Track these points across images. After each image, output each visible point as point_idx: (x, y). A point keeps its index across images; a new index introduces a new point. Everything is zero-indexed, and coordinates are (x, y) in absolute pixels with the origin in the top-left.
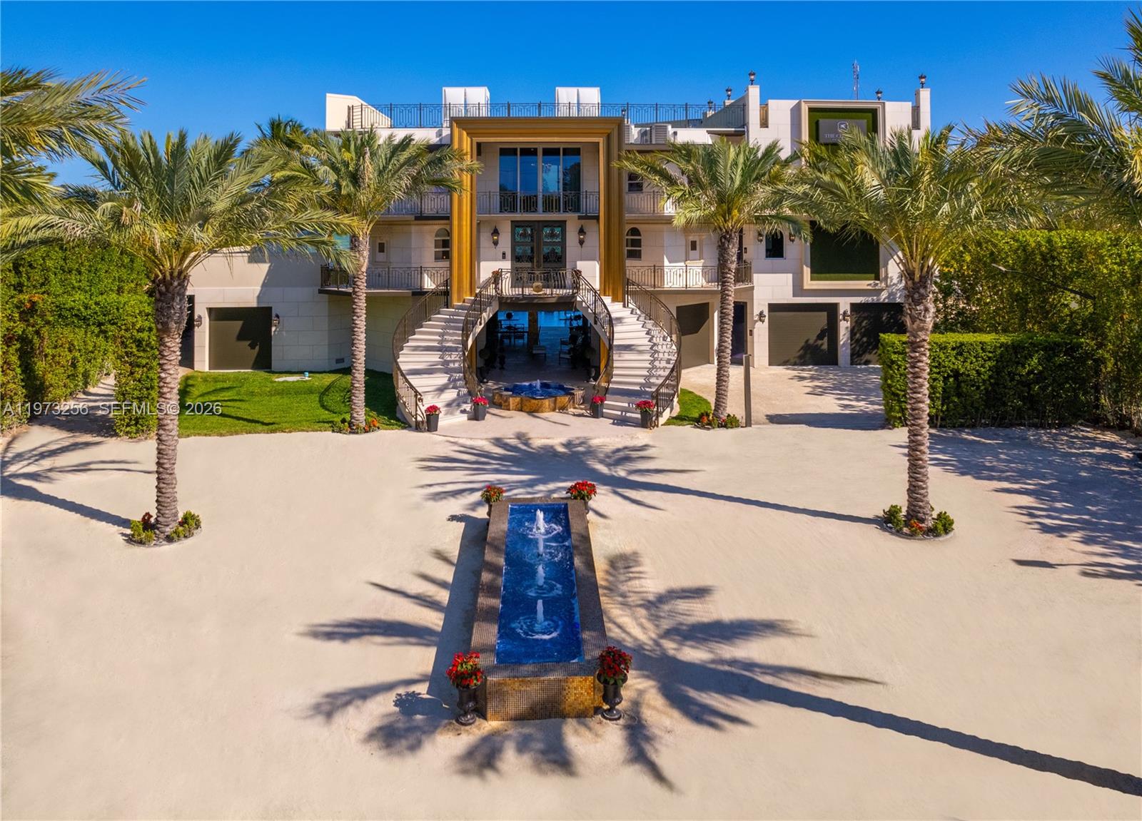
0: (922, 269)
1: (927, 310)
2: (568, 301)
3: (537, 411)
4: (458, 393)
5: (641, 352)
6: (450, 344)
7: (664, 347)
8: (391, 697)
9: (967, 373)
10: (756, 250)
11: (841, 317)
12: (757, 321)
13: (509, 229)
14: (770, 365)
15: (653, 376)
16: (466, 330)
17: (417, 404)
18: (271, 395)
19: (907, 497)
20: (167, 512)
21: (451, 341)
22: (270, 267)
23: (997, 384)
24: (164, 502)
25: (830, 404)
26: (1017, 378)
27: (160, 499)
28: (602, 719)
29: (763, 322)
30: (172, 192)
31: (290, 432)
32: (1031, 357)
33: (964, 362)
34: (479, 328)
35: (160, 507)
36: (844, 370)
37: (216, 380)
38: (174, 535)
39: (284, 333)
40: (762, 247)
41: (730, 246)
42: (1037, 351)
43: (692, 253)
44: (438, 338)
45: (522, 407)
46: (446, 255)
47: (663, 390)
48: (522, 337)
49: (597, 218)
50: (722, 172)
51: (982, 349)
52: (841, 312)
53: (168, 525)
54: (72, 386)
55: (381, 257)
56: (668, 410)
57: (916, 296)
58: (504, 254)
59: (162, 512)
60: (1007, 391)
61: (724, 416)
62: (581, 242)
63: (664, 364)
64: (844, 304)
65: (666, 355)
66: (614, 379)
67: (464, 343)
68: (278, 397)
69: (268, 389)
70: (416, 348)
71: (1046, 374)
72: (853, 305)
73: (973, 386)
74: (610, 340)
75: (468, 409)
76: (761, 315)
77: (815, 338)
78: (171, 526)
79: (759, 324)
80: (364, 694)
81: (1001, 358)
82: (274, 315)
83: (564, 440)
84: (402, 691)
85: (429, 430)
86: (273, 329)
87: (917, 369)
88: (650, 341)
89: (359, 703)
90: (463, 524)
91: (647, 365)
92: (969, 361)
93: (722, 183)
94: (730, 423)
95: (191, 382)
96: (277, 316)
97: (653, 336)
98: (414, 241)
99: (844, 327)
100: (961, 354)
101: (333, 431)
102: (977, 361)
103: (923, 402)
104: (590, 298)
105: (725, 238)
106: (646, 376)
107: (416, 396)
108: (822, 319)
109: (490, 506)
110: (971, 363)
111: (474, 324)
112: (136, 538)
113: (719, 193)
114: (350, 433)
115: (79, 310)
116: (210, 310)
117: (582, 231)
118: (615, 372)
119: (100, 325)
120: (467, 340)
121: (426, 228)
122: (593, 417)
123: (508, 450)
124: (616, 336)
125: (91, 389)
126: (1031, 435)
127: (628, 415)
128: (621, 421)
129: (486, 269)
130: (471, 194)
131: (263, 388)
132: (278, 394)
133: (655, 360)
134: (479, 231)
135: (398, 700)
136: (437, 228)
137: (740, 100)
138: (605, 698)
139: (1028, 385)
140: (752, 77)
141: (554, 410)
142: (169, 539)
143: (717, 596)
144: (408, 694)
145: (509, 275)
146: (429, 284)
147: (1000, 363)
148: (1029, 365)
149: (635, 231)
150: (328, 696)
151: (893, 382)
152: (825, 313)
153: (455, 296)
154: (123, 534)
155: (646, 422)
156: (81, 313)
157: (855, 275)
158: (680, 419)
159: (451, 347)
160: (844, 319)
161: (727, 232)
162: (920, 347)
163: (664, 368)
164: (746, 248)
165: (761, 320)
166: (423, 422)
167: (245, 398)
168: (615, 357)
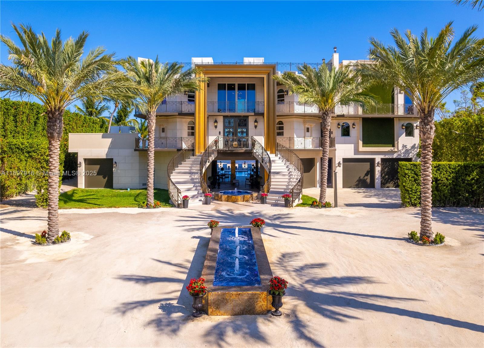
0: (429, 108)
1: (431, 128)
2: (250, 151)
3: (236, 202)
4: (198, 192)
5: (284, 175)
6: (194, 171)
7: (295, 173)
8: (159, 305)
9: (441, 179)
10: (337, 133)
11: (376, 165)
12: (337, 167)
13: (222, 120)
14: (343, 188)
15: (290, 185)
16: (202, 164)
17: (178, 195)
18: (112, 197)
19: (420, 226)
20: (53, 229)
21: (195, 170)
22: (112, 140)
23: (456, 185)
24: (51, 224)
25: (374, 200)
26: (466, 182)
27: (49, 223)
28: (271, 315)
29: (340, 167)
30: (55, 64)
31: (119, 207)
32: (473, 171)
33: (440, 174)
34: (208, 164)
35: (50, 227)
36: (378, 190)
37: (87, 191)
38: (56, 241)
39: (119, 171)
40: (339, 131)
41: (328, 118)
42: (476, 169)
43: (307, 133)
44: (189, 168)
45: (228, 200)
46: (193, 134)
47: (295, 191)
48: (228, 177)
49: (262, 114)
50: (324, 80)
51: (449, 167)
52: (377, 162)
53: (54, 236)
54: (19, 189)
55: (163, 135)
56: (297, 200)
57: (426, 121)
58: (220, 132)
59: (50, 229)
60: (461, 188)
61: (324, 202)
62: (256, 127)
63: (295, 180)
64: (378, 159)
65: (296, 176)
66: (272, 187)
67: (201, 170)
68: (115, 198)
69: (111, 194)
70: (179, 173)
71: (481, 180)
72: (382, 159)
73: (444, 186)
74: (269, 170)
75: (203, 200)
76: (339, 163)
77: (364, 175)
78: (55, 237)
79: (338, 168)
80: (143, 304)
81: (458, 172)
82: (114, 162)
83: (249, 211)
84: (164, 303)
85: (184, 208)
86: (114, 169)
87: (426, 159)
88: (288, 170)
89: (140, 307)
90: (199, 240)
91: (287, 180)
92: (443, 173)
93: (324, 85)
94: (326, 205)
95: (75, 192)
96: (116, 163)
97: (290, 168)
98: (178, 126)
99: (378, 169)
100: (439, 170)
101: (139, 207)
102: (447, 173)
103: (429, 176)
104: (260, 151)
105: (325, 114)
106: (287, 185)
107: (178, 191)
108: (367, 166)
109: (212, 230)
110: (444, 174)
111: (206, 162)
112: (38, 242)
113: (322, 91)
114: (147, 208)
115: (19, 145)
116: (85, 160)
117: (256, 121)
118: (272, 183)
119: (29, 152)
120: (202, 169)
121: (184, 120)
122: (262, 204)
123: (223, 215)
124: (272, 168)
125: (29, 193)
126: (474, 210)
127: (278, 202)
128: (276, 205)
129: (211, 139)
130: (205, 92)
131: (108, 194)
132: (115, 196)
133: (291, 178)
134: (208, 122)
135: (161, 306)
136: (189, 120)
137: (330, 61)
138: (273, 304)
139: (471, 185)
140: (335, 50)
141: (243, 201)
142: (54, 243)
143: (329, 267)
144: (167, 304)
145: (222, 139)
146: (184, 146)
147: (457, 175)
148: (472, 175)
149: (281, 123)
150: (124, 304)
151: (406, 184)
152: (369, 163)
153: (197, 151)
154: (32, 241)
155: (287, 204)
156: (20, 147)
157: (383, 145)
158: (303, 204)
159: (195, 172)
160: (378, 166)
161: (326, 111)
162: (428, 148)
163: (295, 182)
164: (332, 132)
165: (339, 166)
166: (181, 204)
167: (100, 198)
168: (272, 177)
